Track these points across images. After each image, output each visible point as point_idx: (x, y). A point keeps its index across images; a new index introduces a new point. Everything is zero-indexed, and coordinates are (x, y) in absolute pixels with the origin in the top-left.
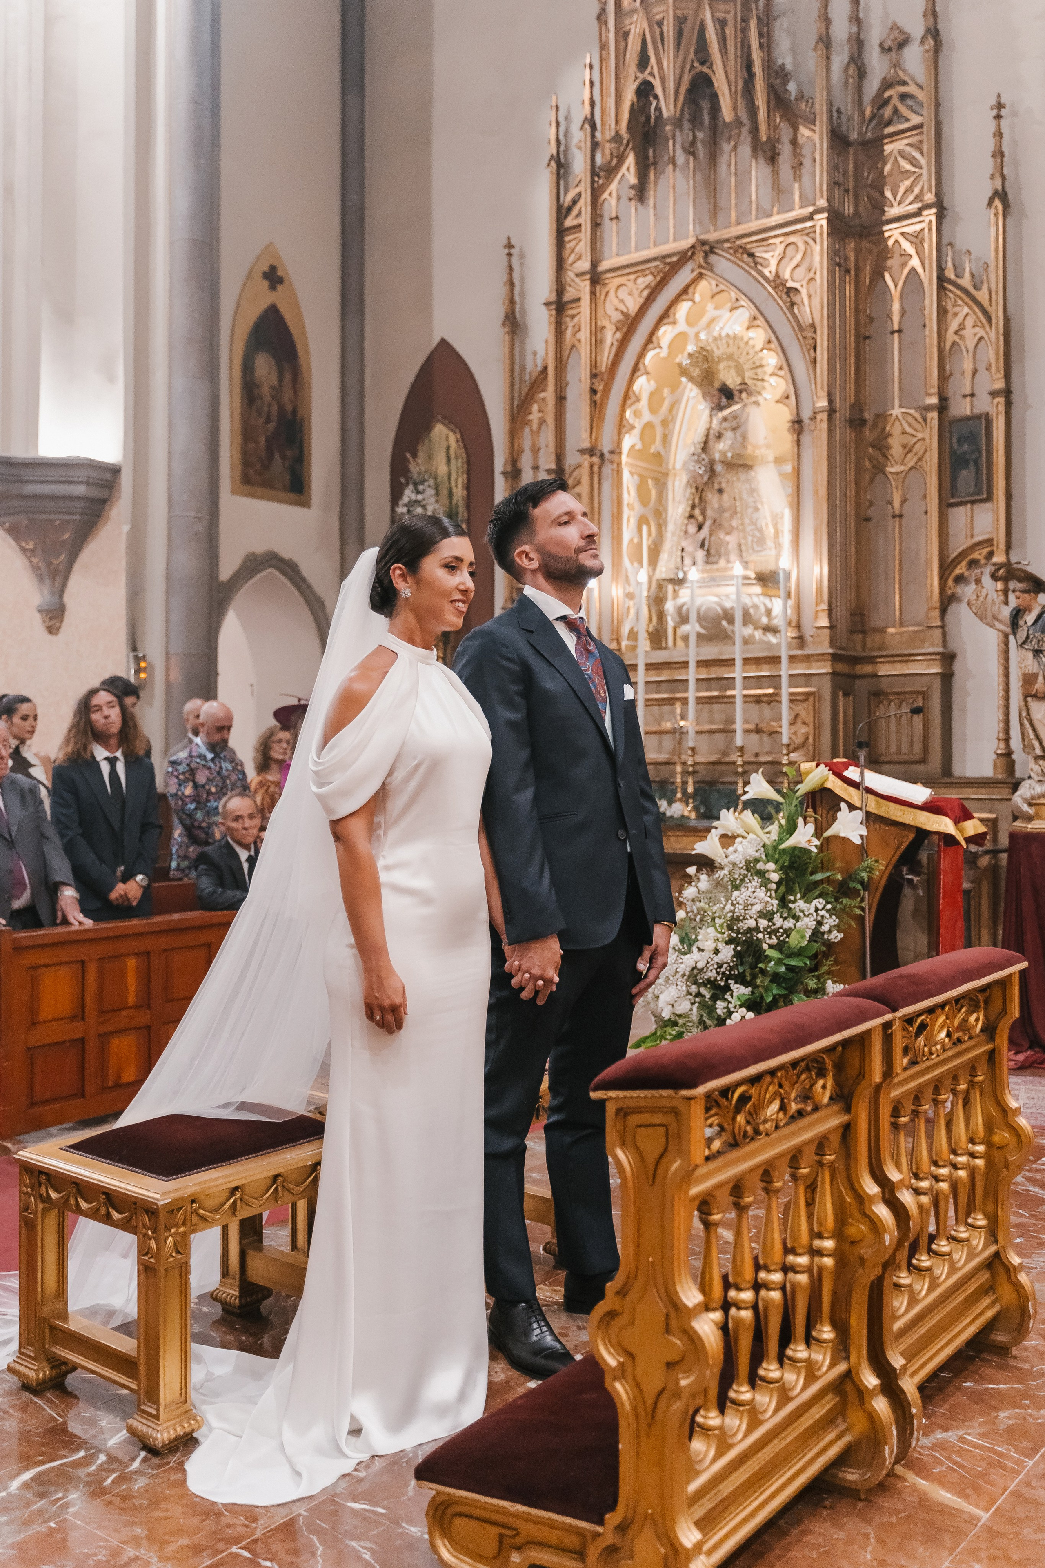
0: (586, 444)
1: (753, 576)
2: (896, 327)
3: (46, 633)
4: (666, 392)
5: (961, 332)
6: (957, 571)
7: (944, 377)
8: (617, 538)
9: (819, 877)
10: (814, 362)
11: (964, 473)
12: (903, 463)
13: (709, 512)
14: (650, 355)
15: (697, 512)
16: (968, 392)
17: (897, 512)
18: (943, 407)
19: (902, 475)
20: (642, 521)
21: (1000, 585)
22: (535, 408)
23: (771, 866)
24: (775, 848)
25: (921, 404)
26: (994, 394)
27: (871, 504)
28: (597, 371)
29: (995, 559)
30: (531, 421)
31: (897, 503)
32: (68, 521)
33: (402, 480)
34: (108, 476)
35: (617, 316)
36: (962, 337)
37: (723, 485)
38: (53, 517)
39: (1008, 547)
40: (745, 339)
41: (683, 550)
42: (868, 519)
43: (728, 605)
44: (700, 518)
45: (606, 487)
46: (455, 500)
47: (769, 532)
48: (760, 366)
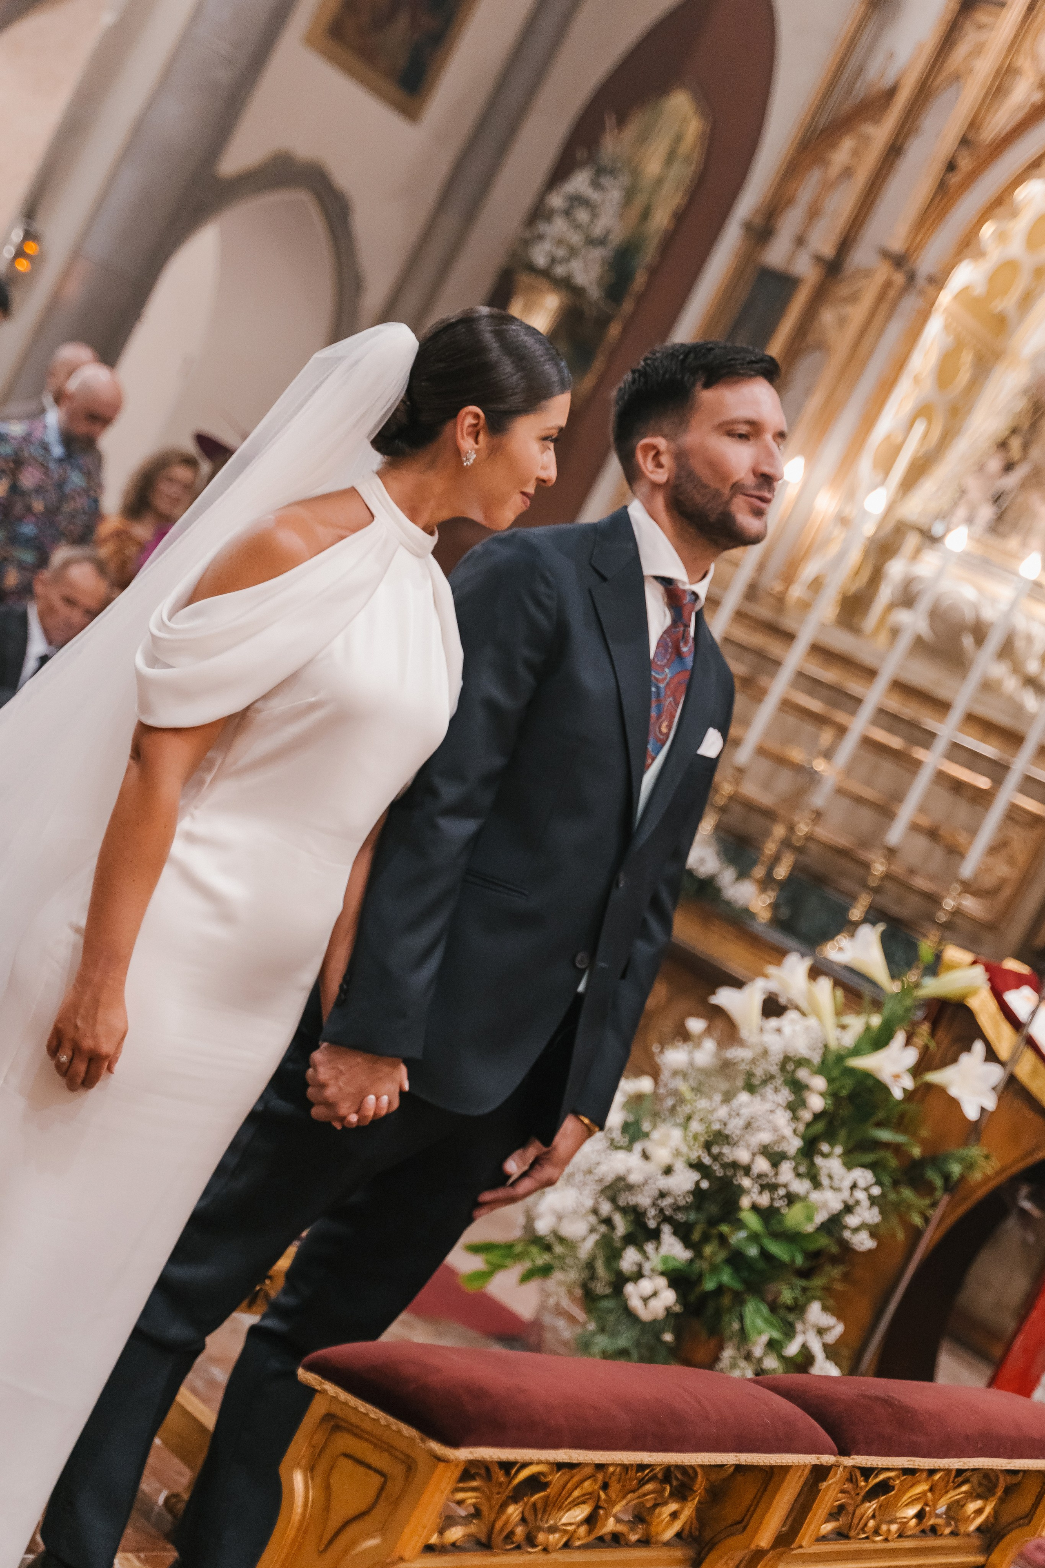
0: (897, 245)
8: (869, 420)
9: (885, 1135)
13: (1034, 452)
15: (1015, 444)
20: (923, 411)
22: (848, 143)
23: (819, 1083)
24: (840, 1058)
28: (974, 138)
30: (831, 161)
33: (582, 153)
44: (1016, 454)
46: (647, 228)
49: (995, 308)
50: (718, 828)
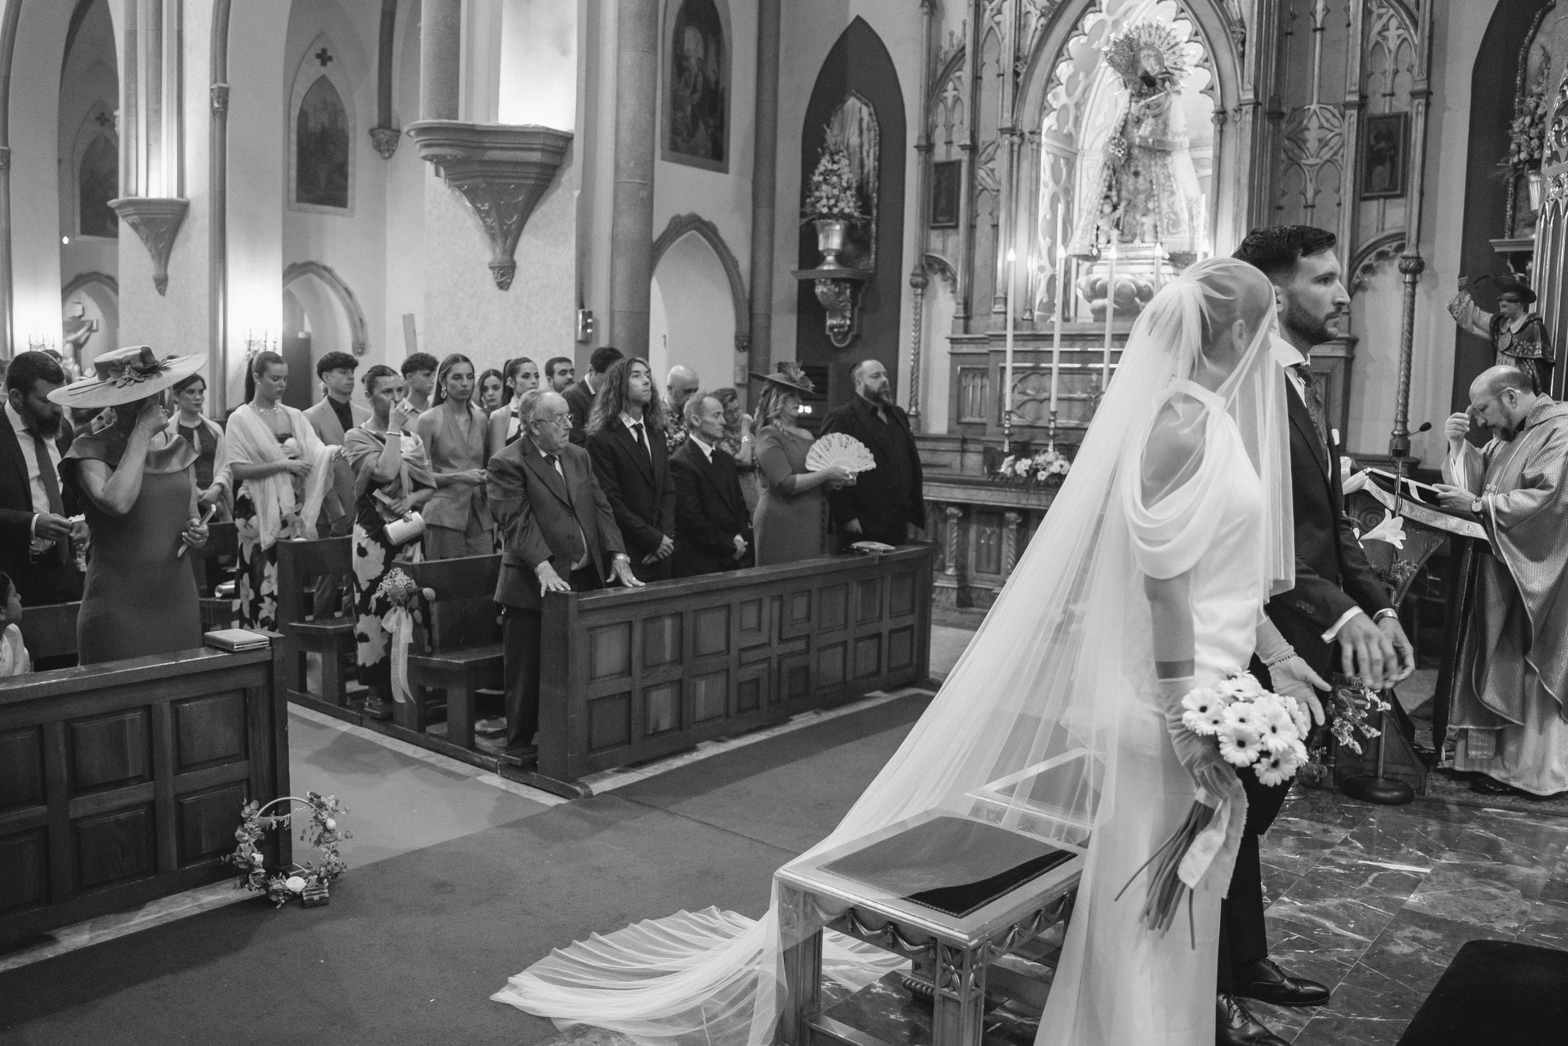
0: (1007, 124)
1: (1167, 256)
2: (1319, 25)
3: (496, 288)
4: (1081, 75)
5: (1386, 33)
6: (1366, 262)
7: (1365, 75)
10: (1242, 55)
11: (1379, 169)
12: (1317, 156)
13: (1124, 194)
14: (1072, 44)
15: (1114, 193)
16: (1388, 91)
17: (1310, 203)
18: (1362, 104)
19: (1316, 168)
20: (1055, 198)
21: (1408, 278)
22: (950, 86)
25: (1341, 101)
26: (1414, 95)
27: (1284, 194)
29: (1406, 253)
31: (1310, 194)
32: (523, 186)
33: (819, 150)
34: (561, 144)
36: (1385, 38)
37: (1140, 169)
38: (510, 181)
39: (1419, 240)
40: (1168, 30)
41: (1098, 228)
42: (1281, 208)
43: (1142, 282)
44: (1115, 199)
45: (1025, 165)
46: (866, 170)
47: (1185, 215)
48: (1182, 55)
49: (1065, 132)
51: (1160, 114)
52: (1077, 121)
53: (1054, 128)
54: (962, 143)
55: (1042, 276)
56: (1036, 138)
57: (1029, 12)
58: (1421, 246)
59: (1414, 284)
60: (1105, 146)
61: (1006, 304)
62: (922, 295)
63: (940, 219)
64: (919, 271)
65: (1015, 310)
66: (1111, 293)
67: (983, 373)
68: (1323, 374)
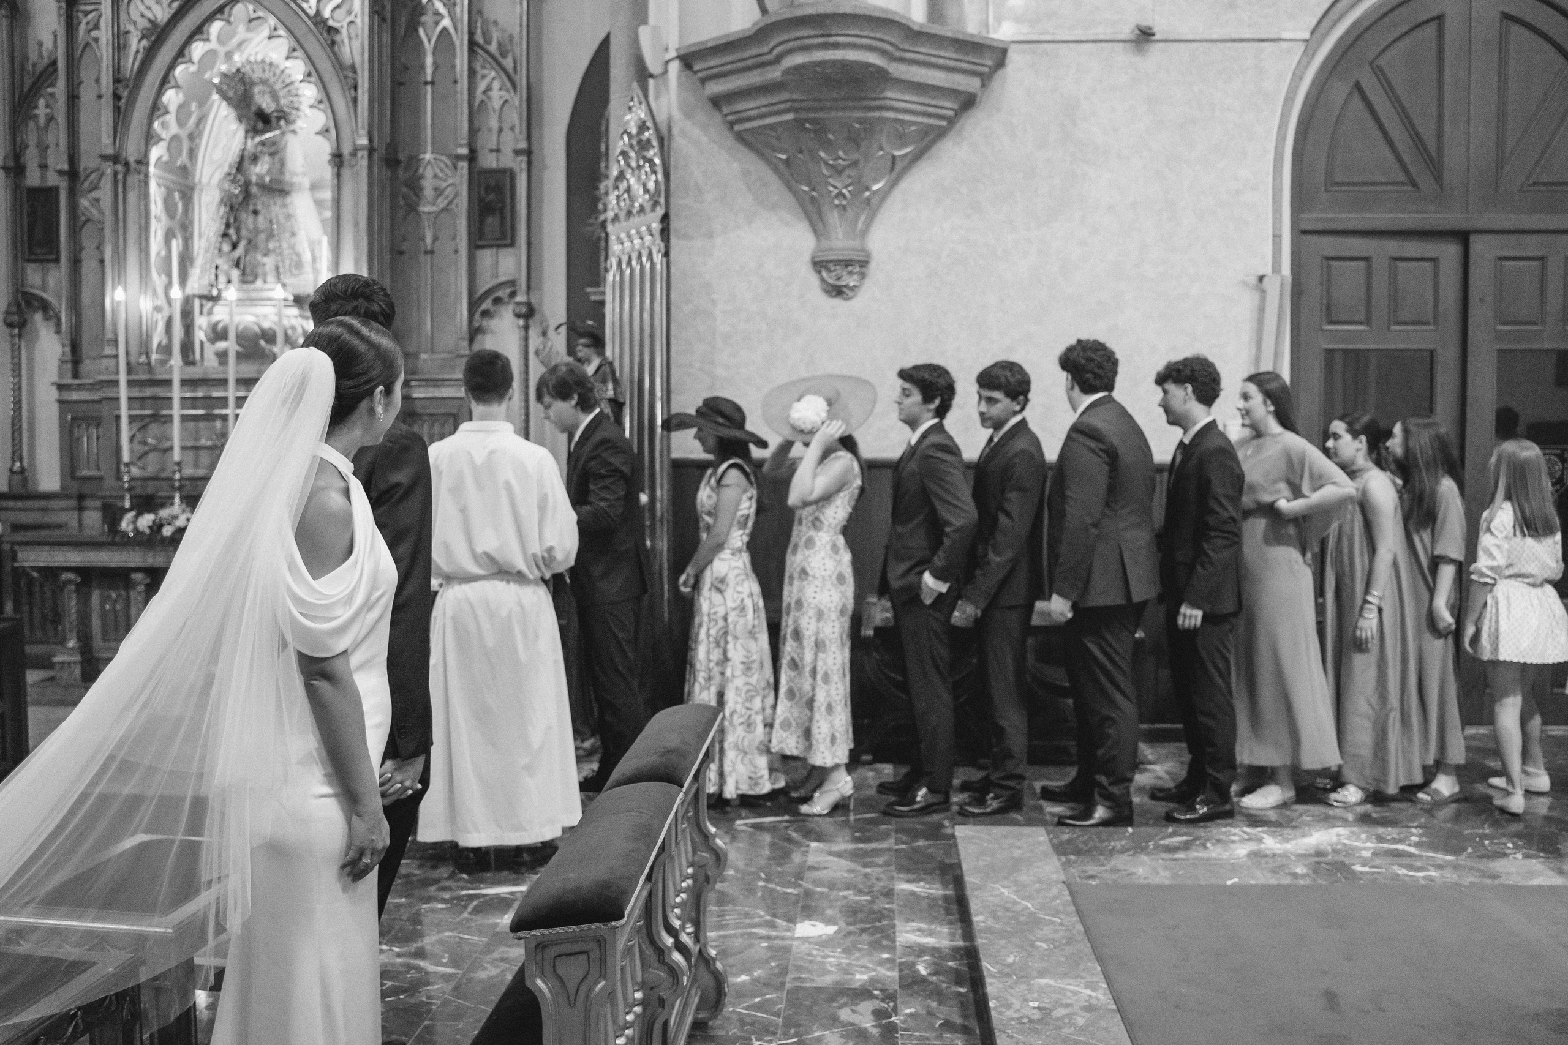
0: (110, 151)
1: (291, 298)
2: (429, 79)
4: (194, 106)
5: (488, 93)
6: (483, 307)
7: (473, 131)
8: (144, 251)
10: (355, 101)
11: (490, 219)
12: (434, 204)
13: (244, 232)
14: (179, 70)
15: (232, 231)
16: (494, 147)
17: (429, 248)
18: (472, 157)
19: (433, 216)
20: (169, 236)
21: (521, 322)
22: (42, 102)
25: (453, 153)
26: (518, 152)
27: (405, 239)
28: (121, 76)
29: (518, 299)
30: (37, 116)
31: (429, 240)
35: (143, 23)
36: (489, 98)
37: (259, 207)
39: (529, 288)
40: (282, 67)
42: (401, 253)
43: (266, 325)
44: (234, 238)
45: (132, 197)
47: (307, 257)
48: (297, 95)
49: (179, 163)
50: (182, 499)
51: (275, 150)
52: (192, 153)
53: (165, 158)
54: (58, 167)
55: (159, 316)
56: (143, 168)
57: (127, 32)
58: (532, 294)
59: (526, 328)
60: (221, 182)
61: (117, 346)
62: (20, 336)
63: (38, 251)
64: (14, 309)
65: (127, 354)
66: (232, 335)
67: (97, 422)
68: (449, 415)
